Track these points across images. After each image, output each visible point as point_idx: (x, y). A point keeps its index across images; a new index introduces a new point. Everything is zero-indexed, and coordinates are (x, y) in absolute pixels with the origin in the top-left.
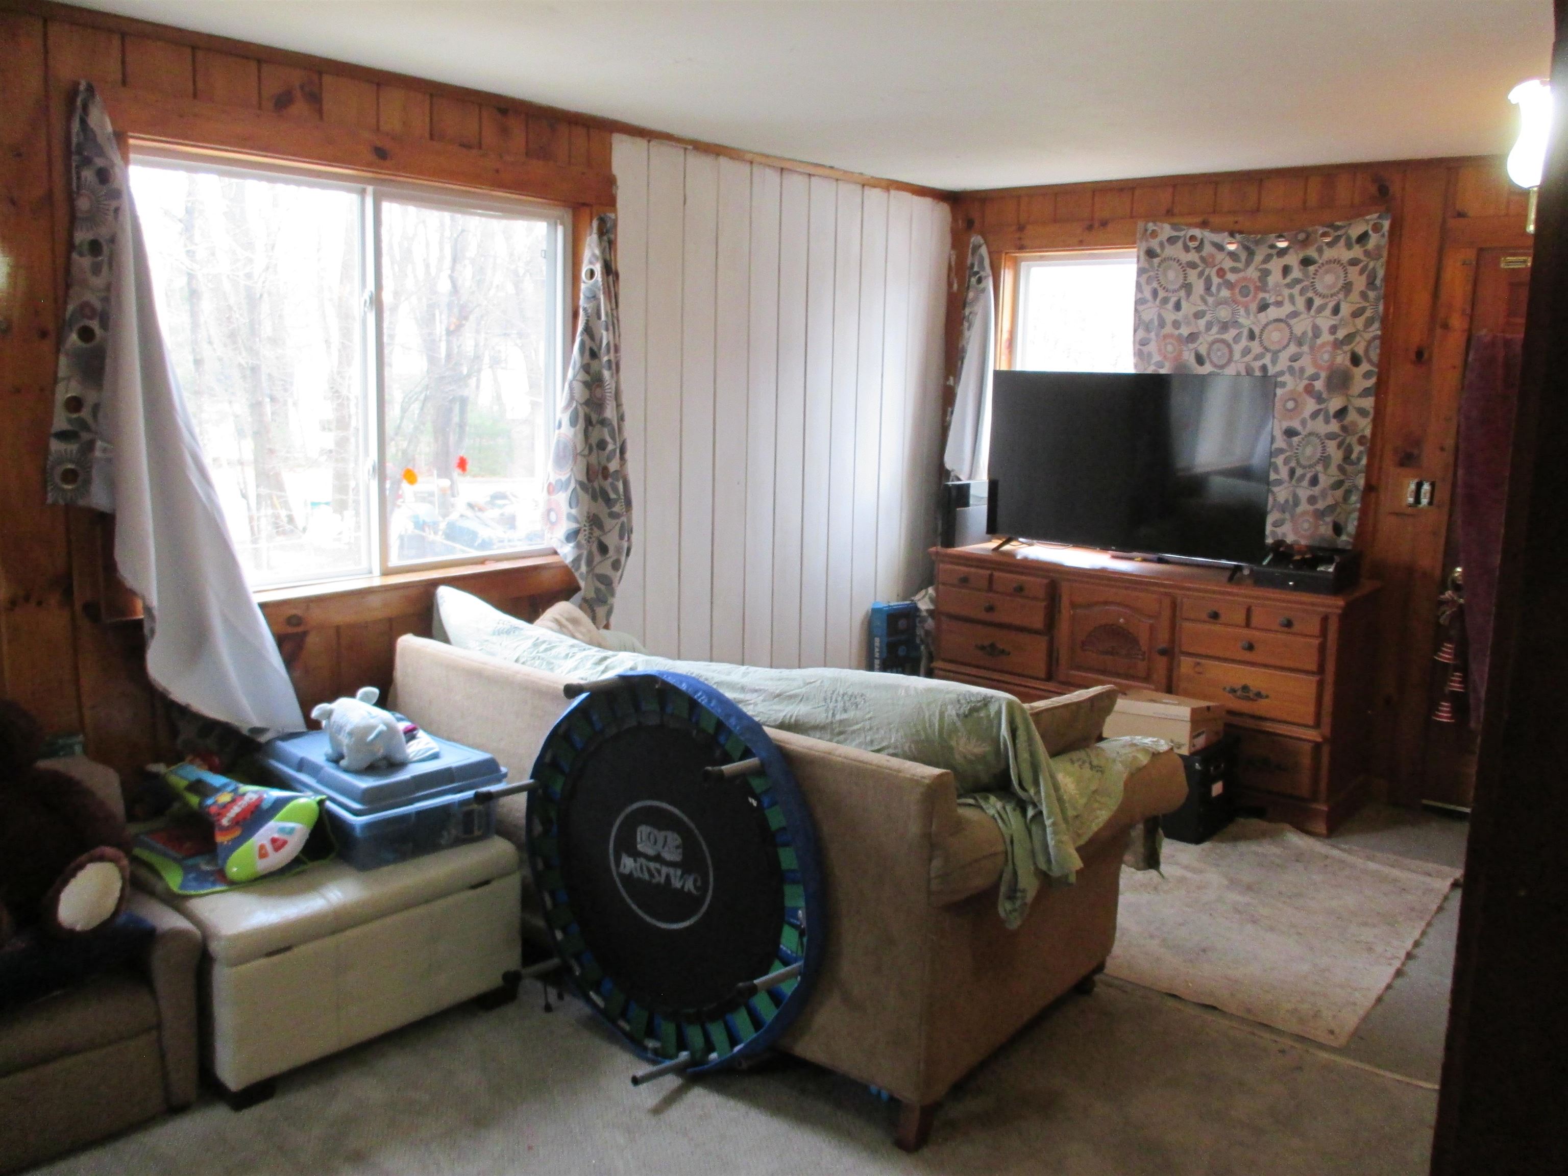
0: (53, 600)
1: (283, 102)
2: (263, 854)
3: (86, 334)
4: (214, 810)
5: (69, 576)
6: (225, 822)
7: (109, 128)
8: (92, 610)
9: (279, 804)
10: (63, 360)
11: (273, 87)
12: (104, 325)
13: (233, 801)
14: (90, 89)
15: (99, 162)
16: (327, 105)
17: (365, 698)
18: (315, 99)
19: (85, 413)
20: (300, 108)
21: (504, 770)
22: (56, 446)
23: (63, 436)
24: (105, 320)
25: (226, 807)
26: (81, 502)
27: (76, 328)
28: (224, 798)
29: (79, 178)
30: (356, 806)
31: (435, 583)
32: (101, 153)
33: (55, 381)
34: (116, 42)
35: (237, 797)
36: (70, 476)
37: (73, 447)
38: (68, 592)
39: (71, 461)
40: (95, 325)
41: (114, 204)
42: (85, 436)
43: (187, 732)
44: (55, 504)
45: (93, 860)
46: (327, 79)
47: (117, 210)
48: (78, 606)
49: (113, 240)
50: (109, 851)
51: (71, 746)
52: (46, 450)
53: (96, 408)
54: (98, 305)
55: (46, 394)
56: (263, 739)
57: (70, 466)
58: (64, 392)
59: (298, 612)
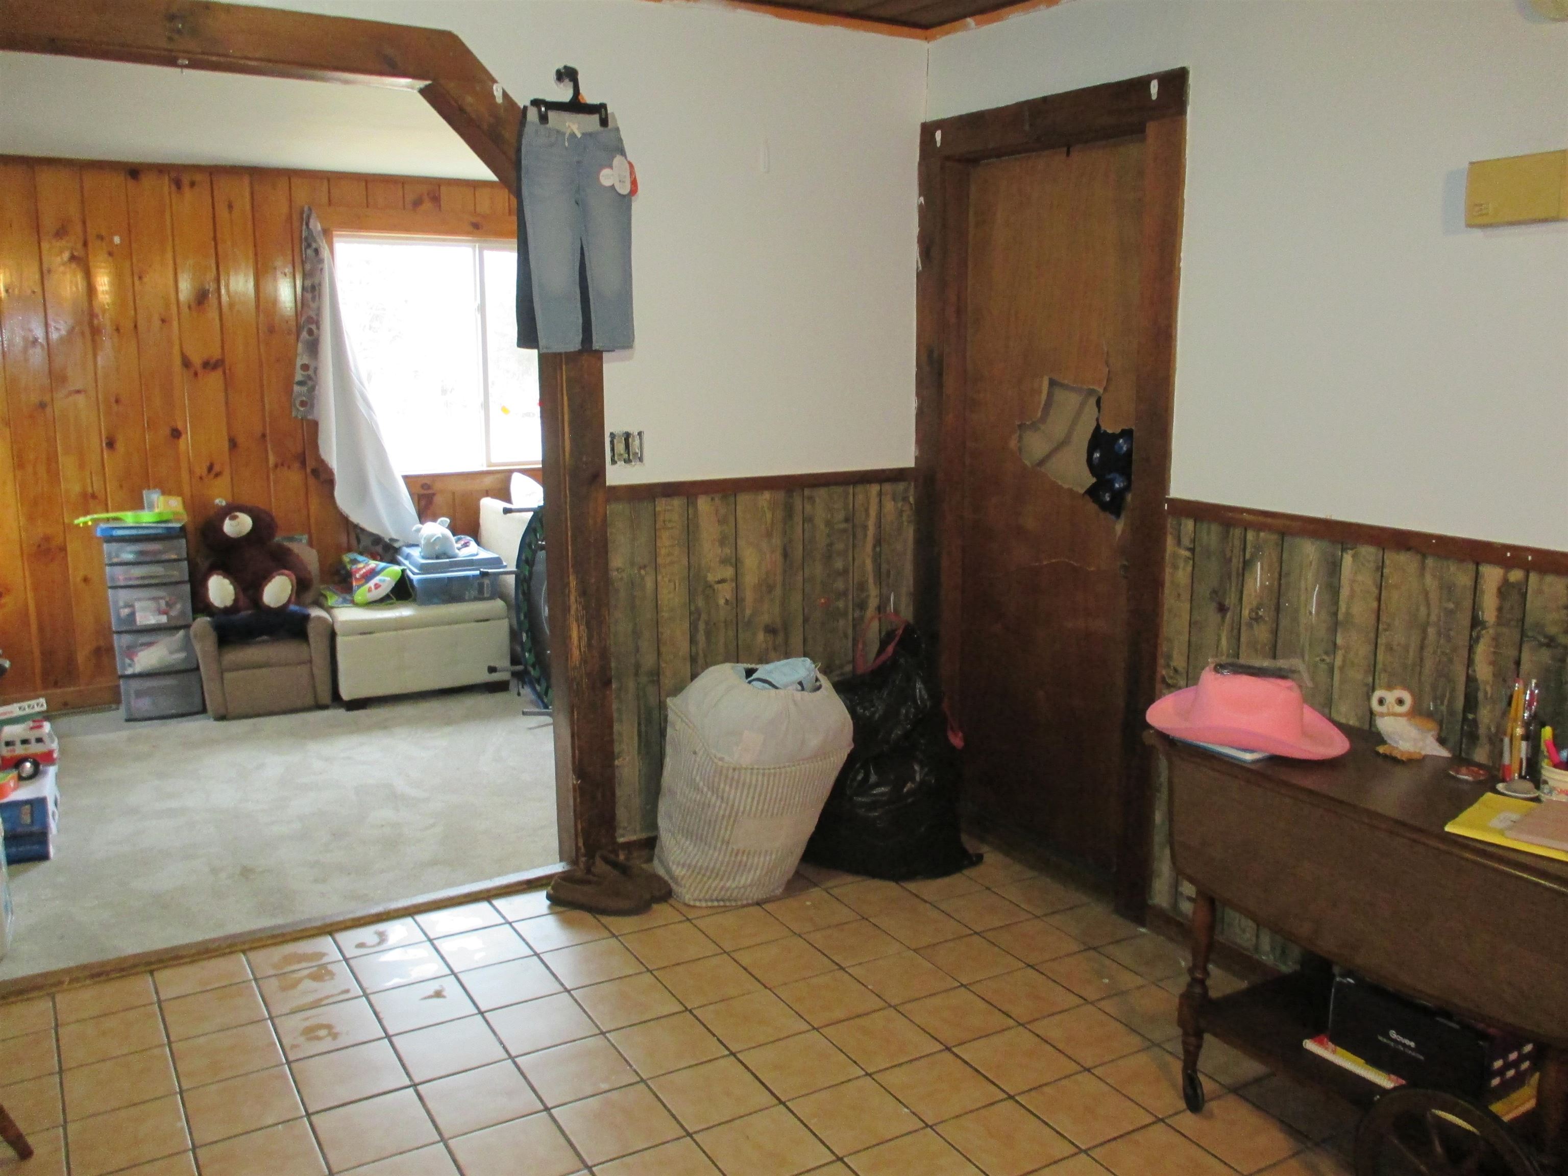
0: (296, 465)
1: (417, 203)
2: (370, 590)
3: (310, 332)
4: (353, 570)
5: (304, 453)
6: (358, 576)
7: (319, 227)
8: (315, 472)
9: (383, 569)
10: (300, 345)
11: (410, 197)
12: (318, 328)
13: (364, 567)
14: (310, 209)
15: (314, 245)
16: (443, 203)
17: (442, 524)
18: (436, 199)
19: (311, 372)
20: (427, 205)
21: (505, 564)
22: (296, 388)
23: (301, 383)
24: (318, 324)
25: (360, 569)
26: (310, 417)
27: (305, 330)
28: (361, 565)
29: (306, 255)
30: (416, 571)
31: (511, 472)
32: (315, 241)
33: (296, 355)
34: (325, 183)
35: (367, 564)
36: (303, 404)
37: (304, 389)
38: (303, 463)
39: (304, 396)
40: (313, 327)
41: (320, 266)
42: (310, 383)
43: (365, 542)
44: (296, 417)
45: (279, 575)
46: (443, 189)
47: (321, 270)
48: (308, 470)
49: (320, 284)
50: (287, 572)
51: (301, 540)
52: (291, 391)
53: (316, 369)
54: (315, 317)
55: (291, 363)
56: (396, 545)
57: (304, 398)
58: (299, 362)
59: (426, 481)
